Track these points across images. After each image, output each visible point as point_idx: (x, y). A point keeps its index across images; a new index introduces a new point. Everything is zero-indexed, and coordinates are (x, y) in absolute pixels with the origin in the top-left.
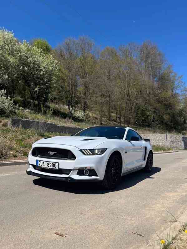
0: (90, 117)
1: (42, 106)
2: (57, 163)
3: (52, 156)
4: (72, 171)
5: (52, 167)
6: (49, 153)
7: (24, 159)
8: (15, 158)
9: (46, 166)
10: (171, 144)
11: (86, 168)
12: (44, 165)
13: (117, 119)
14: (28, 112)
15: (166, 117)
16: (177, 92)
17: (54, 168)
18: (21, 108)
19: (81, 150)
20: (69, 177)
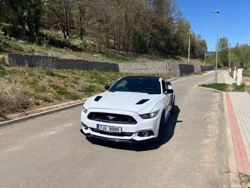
0: (88, 45)
1: (35, 35)
2: (119, 127)
3: (113, 120)
4: (134, 134)
5: (114, 131)
6: (108, 117)
7: (47, 106)
8: (39, 106)
9: (108, 130)
10: (169, 71)
11: (145, 130)
12: (106, 129)
13: (115, 46)
14: (22, 43)
15: (162, 43)
16: (172, 15)
17: (117, 132)
18: (12, 38)
19: (140, 116)
20: (132, 140)
